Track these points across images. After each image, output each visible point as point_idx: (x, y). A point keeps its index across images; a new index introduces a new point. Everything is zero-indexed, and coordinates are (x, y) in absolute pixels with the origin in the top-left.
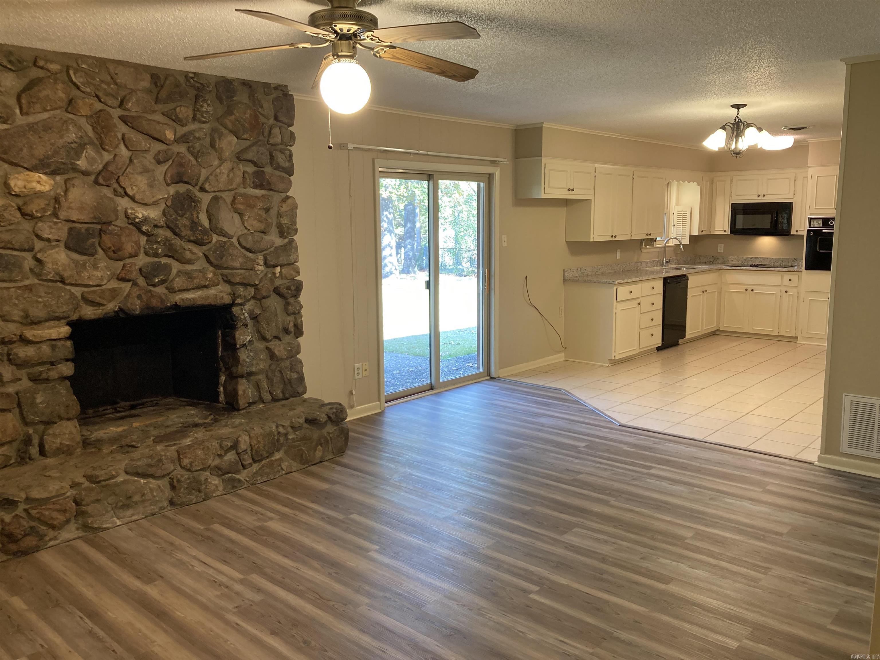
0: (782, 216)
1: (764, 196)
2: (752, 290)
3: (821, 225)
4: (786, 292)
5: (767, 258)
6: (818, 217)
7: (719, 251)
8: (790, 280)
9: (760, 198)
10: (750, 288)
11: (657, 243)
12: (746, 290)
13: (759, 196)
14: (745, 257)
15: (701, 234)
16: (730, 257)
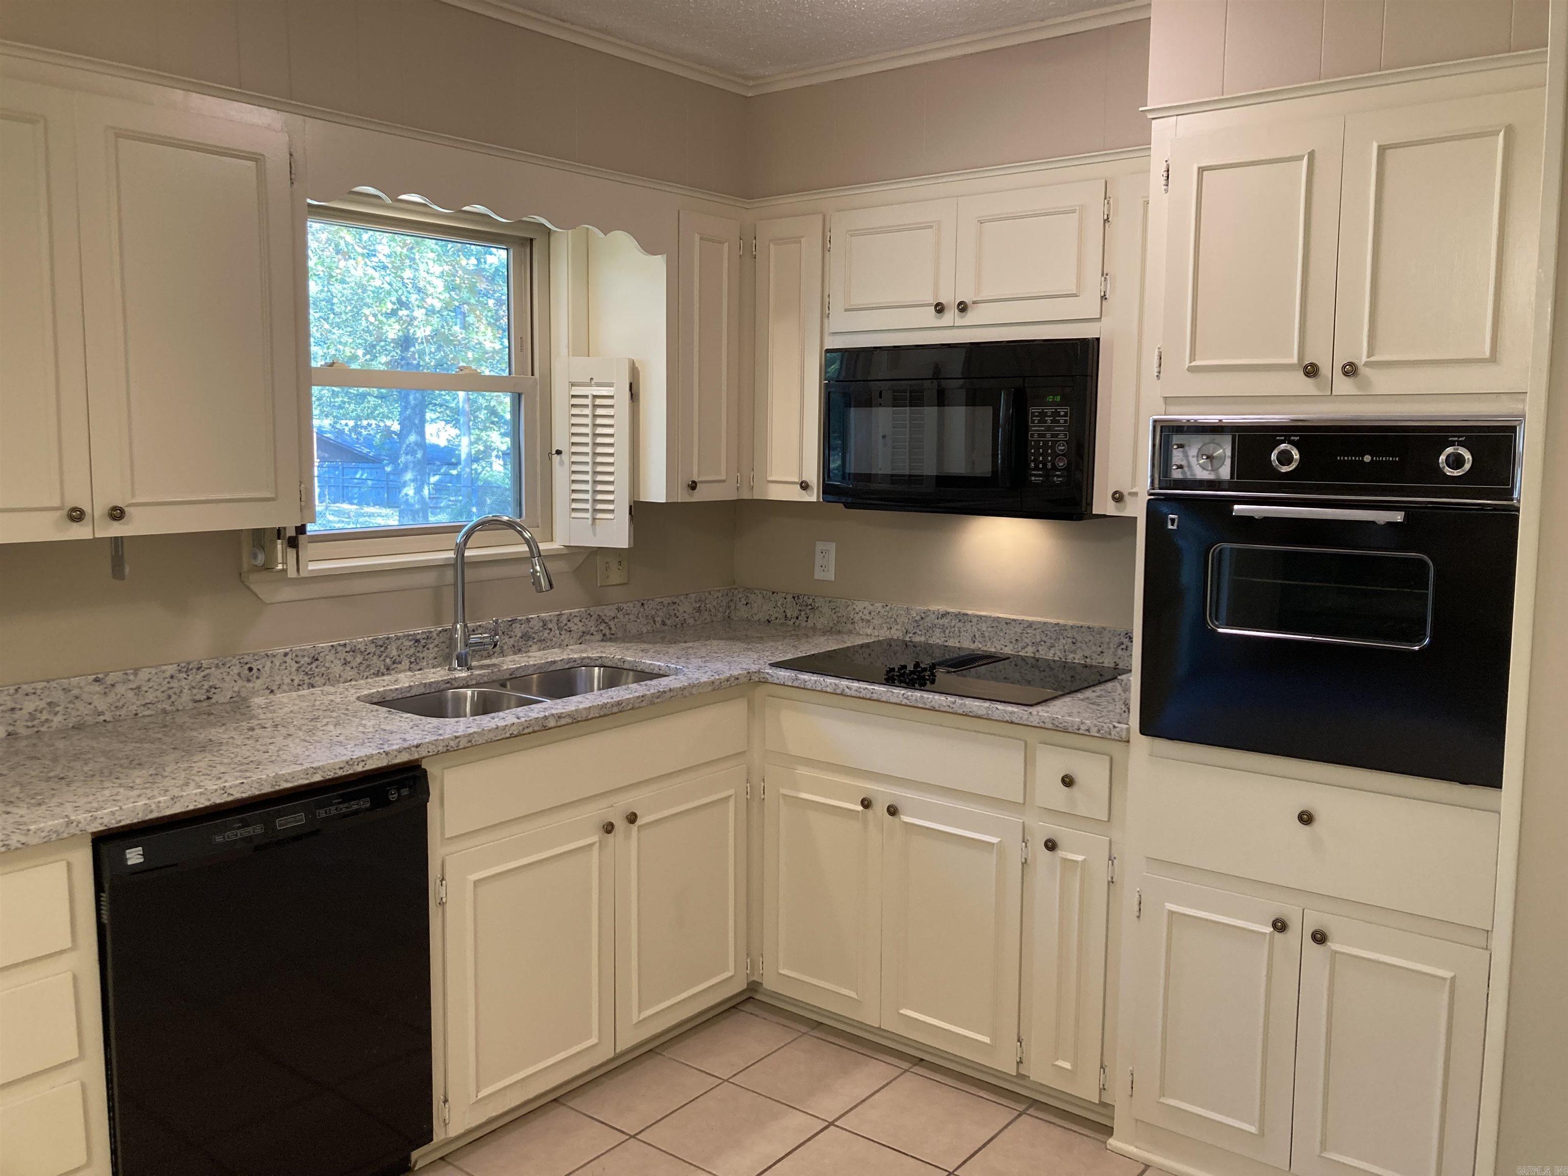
0: (1043, 415)
1: (963, 307)
2: (893, 811)
3: (1225, 472)
4: (1051, 845)
5: (1008, 622)
6: (1212, 419)
7: (819, 575)
8: (1068, 781)
9: (949, 317)
10: (884, 793)
11: (308, 550)
12: (866, 804)
13: (940, 308)
14: (918, 608)
15: (683, 496)
16: (859, 605)
